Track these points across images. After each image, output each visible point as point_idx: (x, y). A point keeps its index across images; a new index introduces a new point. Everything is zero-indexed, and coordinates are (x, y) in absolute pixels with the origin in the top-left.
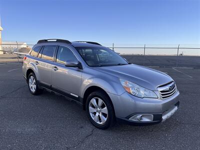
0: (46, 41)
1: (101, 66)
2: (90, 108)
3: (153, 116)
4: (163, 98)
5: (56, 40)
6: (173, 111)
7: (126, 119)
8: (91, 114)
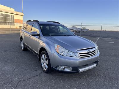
0: (30, 21)
1: (51, 36)
2: (42, 60)
3: (71, 68)
4: (81, 57)
5: (33, 21)
6: (91, 67)
7: (55, 68)
8: (42, 64)
